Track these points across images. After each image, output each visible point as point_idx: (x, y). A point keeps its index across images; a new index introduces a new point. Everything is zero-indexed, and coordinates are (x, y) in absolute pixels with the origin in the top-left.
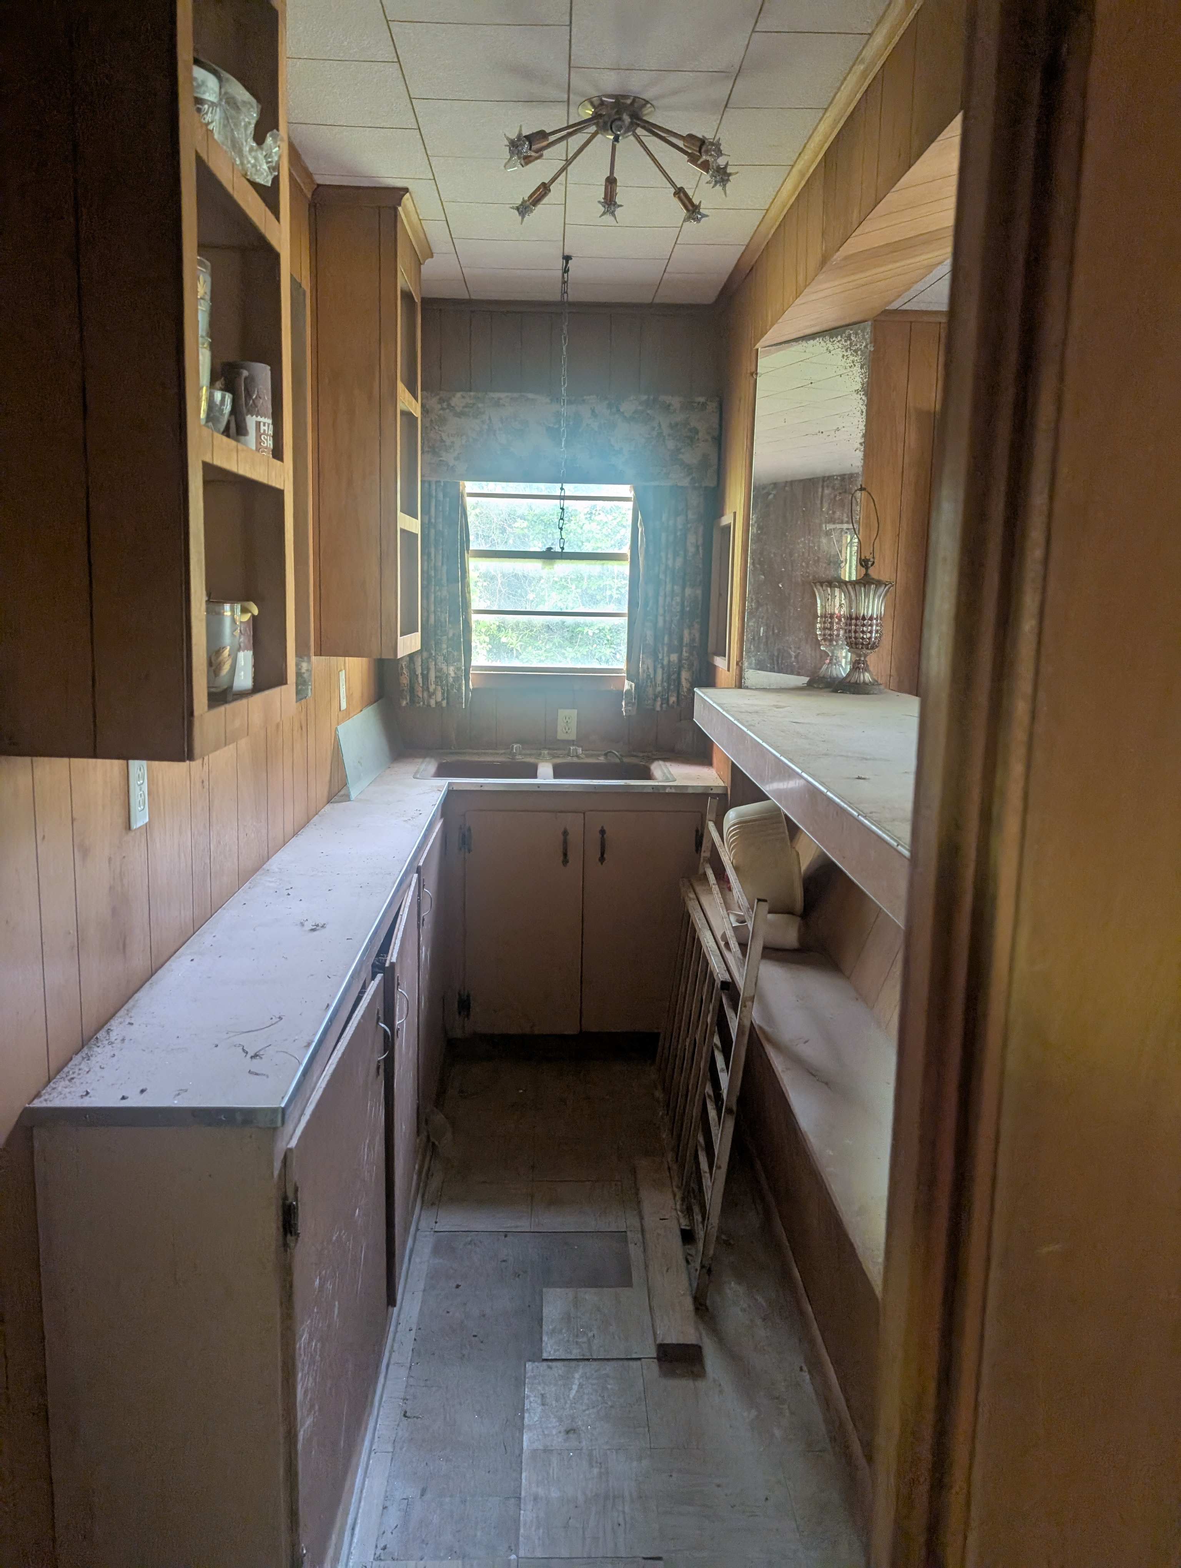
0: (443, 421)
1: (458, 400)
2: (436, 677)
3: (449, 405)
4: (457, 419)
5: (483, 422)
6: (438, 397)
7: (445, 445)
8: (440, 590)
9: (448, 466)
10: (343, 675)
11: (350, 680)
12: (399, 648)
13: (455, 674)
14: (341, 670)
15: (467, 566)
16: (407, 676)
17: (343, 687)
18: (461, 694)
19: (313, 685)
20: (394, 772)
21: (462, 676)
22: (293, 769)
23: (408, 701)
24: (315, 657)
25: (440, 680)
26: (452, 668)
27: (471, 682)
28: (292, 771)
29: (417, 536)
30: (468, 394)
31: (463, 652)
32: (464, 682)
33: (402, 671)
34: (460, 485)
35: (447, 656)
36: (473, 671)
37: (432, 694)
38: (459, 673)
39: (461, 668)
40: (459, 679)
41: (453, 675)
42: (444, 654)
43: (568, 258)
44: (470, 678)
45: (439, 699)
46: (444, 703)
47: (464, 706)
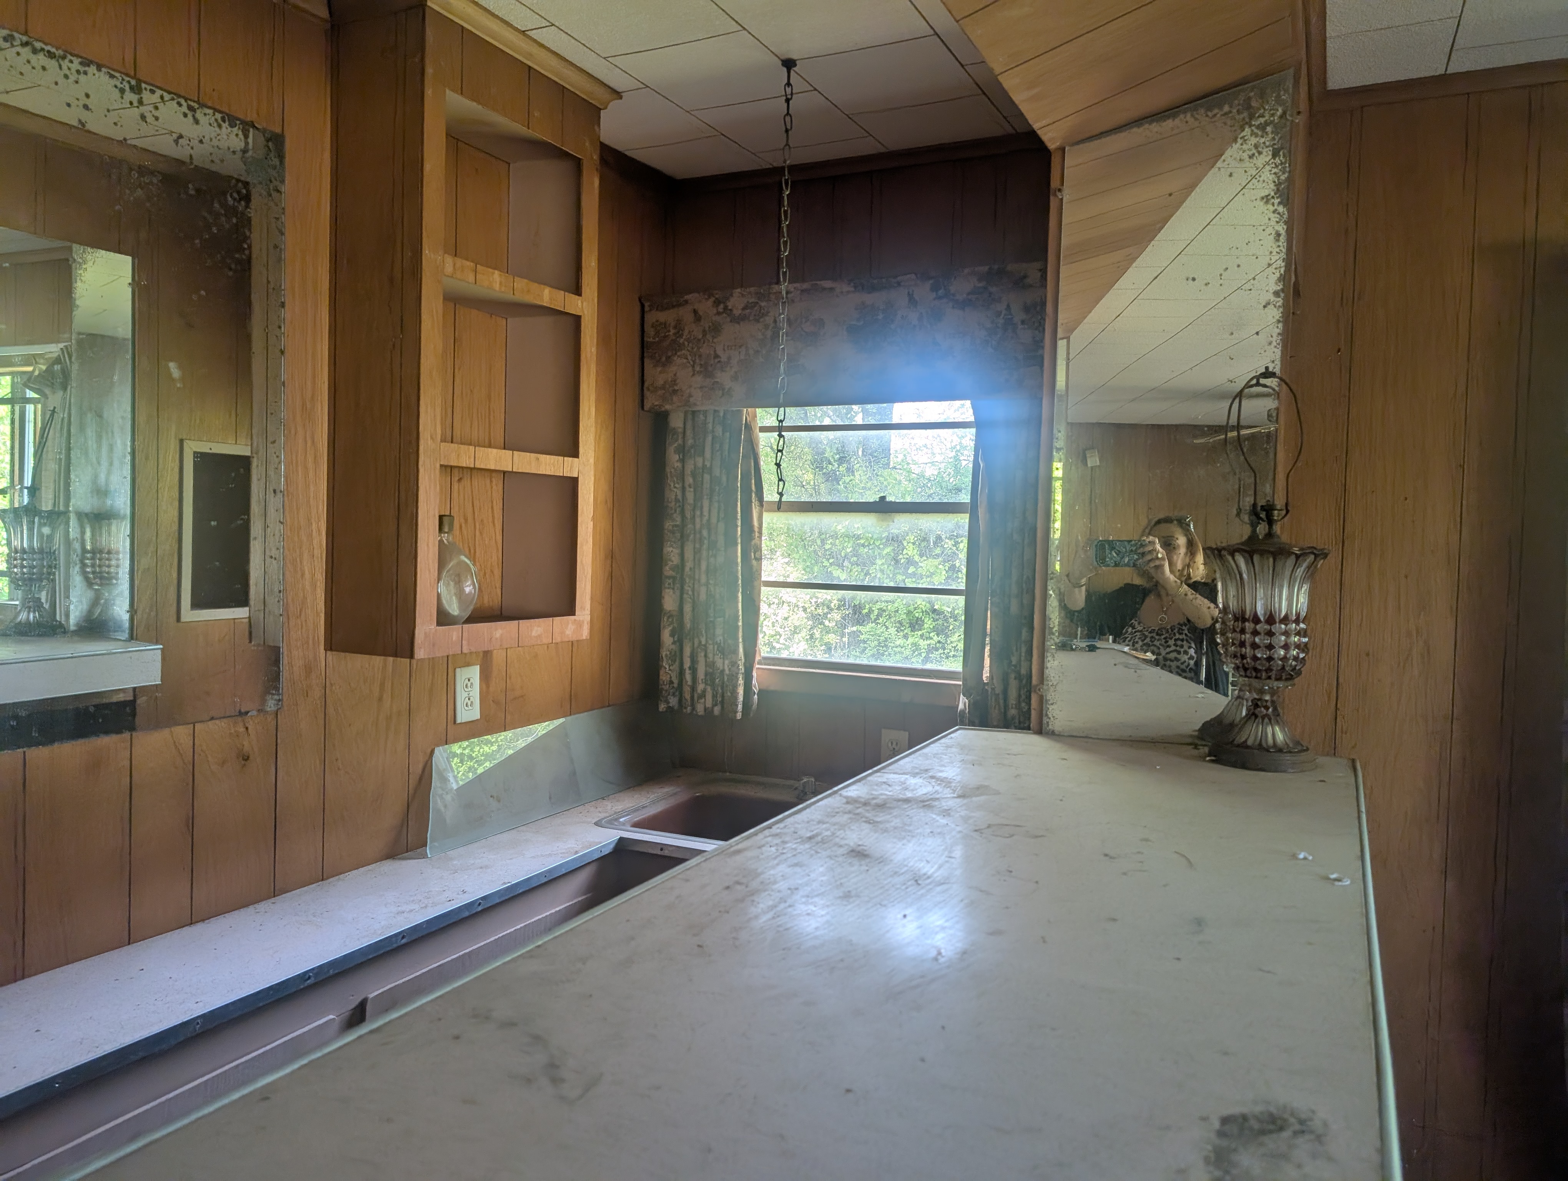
0: (716, 329)
1: (737, 301)
2: (706, 675)
3: (726, 308)
4: (737, 326)
5: (767, 327)
6: (713, 299)
7: (720, 362)
8: (715, 556)
9: (723, 389)
10: (474, 673)
11: (510, 678)
12: (420, 642)
13: (730, 670)
14: (468, 665)
15: (756, 523)
16: (670, 670)
17: (470, 689)
18: (736, 698)
19: (317, 693)
20: (592, 809)
21: (738, 674)
22: (190, 823)
23: (671, 705)
24: (329, 653)
25: (710, 677)
26: (727, 662)
27: (754, 681)
28: (188, 826)
29: (574, 481)
30: (748, 290)
31: (741, 640)
32: (741, 681)
33: (661, 663)
34: (743, 415)
35: (722, 645)
36: (758, 664)
37: (700, 697)
38: (734, 669)
39: (736, 662)
40: (734, 677)
41: (727, 672)
42: (719, 642)
43: (789, 64)
44: (754, 674)
45: (709, 704)
46: (717, 710)
47: (739, 716)
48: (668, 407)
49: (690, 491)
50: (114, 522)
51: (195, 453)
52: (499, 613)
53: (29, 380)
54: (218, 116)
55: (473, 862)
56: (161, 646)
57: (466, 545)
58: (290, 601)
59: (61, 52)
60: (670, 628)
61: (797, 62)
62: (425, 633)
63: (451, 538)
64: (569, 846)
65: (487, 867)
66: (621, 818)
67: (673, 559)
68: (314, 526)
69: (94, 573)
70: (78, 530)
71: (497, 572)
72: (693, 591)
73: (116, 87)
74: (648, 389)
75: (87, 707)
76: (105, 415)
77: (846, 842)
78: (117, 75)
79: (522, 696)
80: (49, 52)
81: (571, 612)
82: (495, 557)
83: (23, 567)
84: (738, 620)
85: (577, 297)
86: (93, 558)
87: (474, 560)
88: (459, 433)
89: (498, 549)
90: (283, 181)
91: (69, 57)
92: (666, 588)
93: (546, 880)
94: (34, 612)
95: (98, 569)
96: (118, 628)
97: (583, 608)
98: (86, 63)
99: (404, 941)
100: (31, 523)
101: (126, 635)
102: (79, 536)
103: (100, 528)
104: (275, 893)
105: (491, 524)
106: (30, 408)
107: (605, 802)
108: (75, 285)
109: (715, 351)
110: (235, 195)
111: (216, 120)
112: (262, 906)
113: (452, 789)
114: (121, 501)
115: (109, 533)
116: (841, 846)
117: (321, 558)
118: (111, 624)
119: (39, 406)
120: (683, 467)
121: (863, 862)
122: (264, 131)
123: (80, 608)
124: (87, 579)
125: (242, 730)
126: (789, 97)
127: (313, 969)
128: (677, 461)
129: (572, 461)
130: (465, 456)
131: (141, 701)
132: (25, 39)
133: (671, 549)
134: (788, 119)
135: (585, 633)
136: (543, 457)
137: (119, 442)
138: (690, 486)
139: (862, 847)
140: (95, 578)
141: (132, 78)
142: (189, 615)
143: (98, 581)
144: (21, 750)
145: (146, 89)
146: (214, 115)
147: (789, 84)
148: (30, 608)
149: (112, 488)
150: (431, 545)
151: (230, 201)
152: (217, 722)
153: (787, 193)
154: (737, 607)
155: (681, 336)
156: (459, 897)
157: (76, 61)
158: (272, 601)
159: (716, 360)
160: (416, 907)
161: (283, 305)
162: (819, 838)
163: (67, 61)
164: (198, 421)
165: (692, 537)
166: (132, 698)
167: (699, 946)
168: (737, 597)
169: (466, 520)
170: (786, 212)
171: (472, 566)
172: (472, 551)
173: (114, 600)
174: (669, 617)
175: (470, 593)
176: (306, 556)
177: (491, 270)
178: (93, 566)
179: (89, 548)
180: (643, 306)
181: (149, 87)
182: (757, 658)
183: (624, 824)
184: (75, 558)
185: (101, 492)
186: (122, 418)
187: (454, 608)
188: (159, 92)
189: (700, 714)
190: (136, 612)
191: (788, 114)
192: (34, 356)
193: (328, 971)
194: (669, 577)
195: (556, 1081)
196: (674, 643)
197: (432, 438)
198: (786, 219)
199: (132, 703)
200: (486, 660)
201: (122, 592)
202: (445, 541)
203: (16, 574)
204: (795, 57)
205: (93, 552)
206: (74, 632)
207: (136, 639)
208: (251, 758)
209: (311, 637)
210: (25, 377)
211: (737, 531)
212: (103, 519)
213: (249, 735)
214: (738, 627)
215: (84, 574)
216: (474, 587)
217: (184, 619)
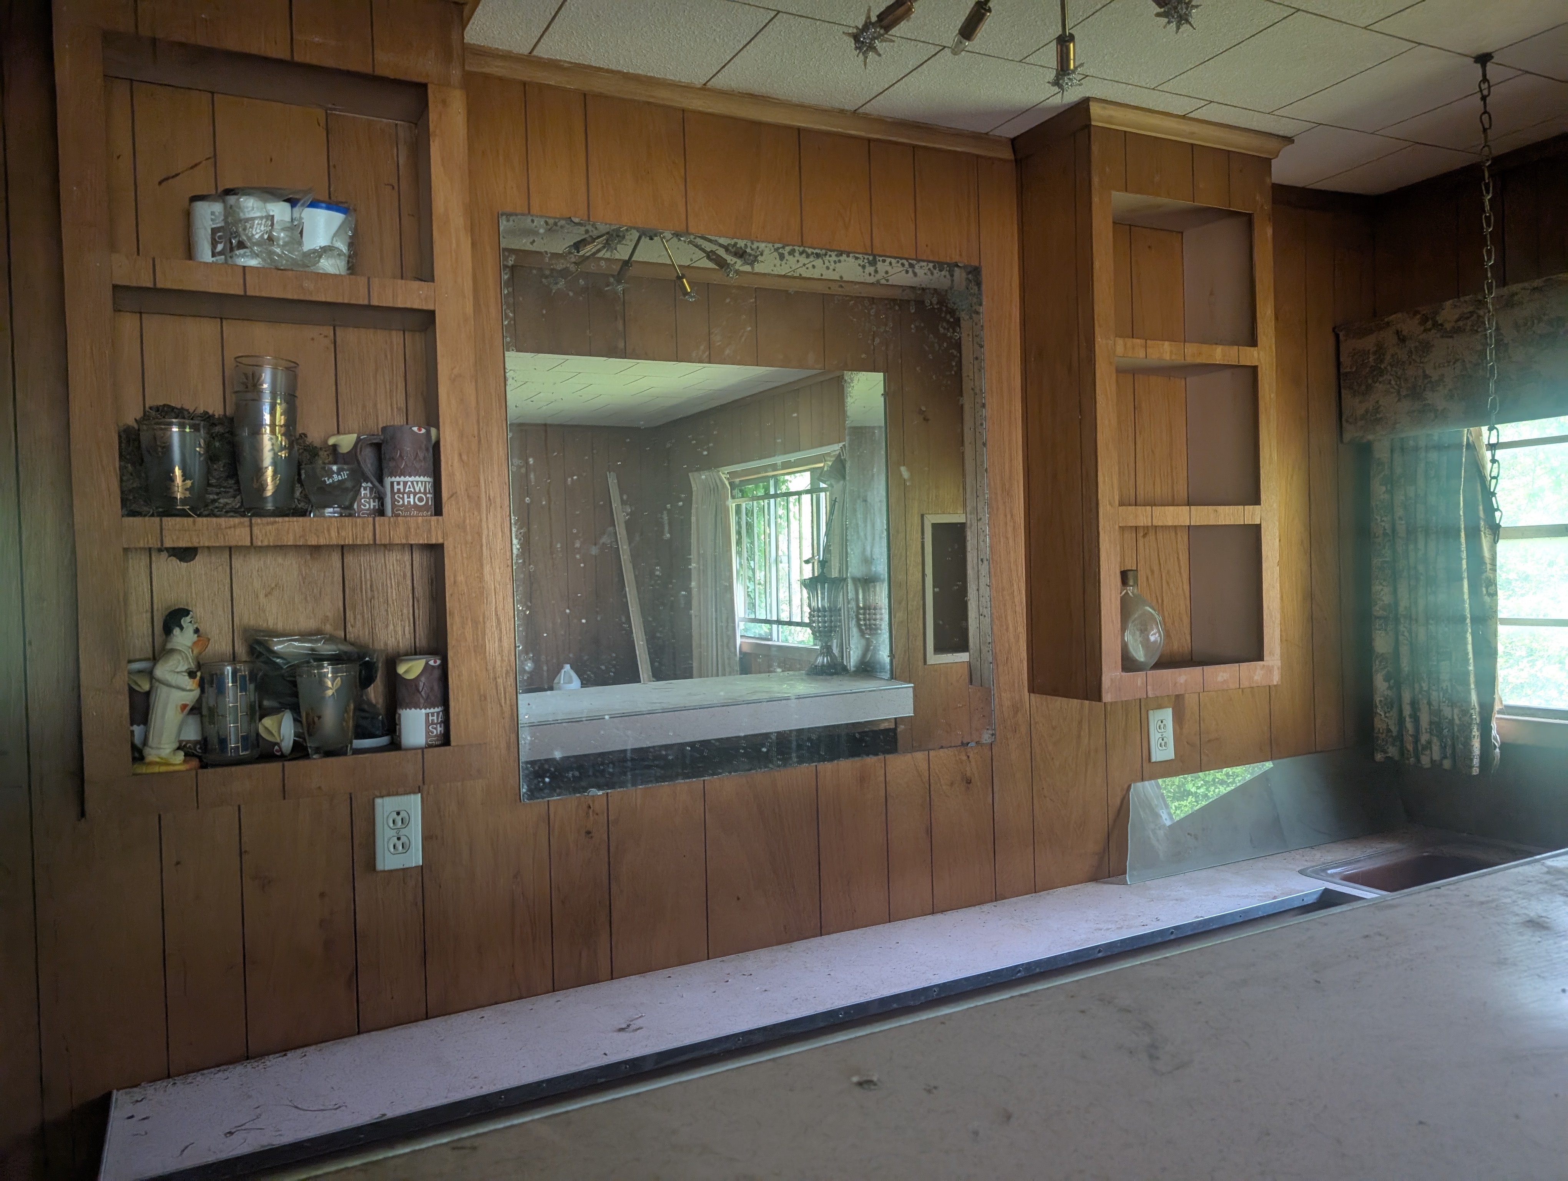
0: (1426, 347)
1: (1449, 313)
2: (1431, 723)
3: (1435, 323)
5: (1488, 336)
6: (1419, 316)
7: (1430, 382)
8: (1435, 593)
10: (1167, 715)
11: (1204, 720)
12: (1107, 687)
13: (1460, 719)
14: (1160, 707)
15: (1487, 554)
16: (1386, 717)
17: (1163, 730)
18: (1470, 751)
19: (1024, 729)
20: (1298, 857)
21: (1471, 724)
22: (929, 831)
23: (1390, 755)
24: (1032, 695)
25: (1436, 726)
26: (1456, 711)
27: (1494, 732)
28: (928, 834)
29: (1257, 528)
30: (1462, 299)
31: (1473, 686)
32: (1476, 732)
33: (1375, 710)
34: (1463, 436)
35: (1449, 691)
36: (1499, 712)
37: (1425, 748)
38: (1466, 718)
39: (1468, 712)
40: (1466, 728)
41: (1457, 721)
42: (1445, 688)
43: (1483, 59)
44: (1494, 725)
45: (1436, 756)
46: (1447, 764)
47: (1475, 771)
48: (1371, 437)
49: (1401, 524)
50: (878, 584)
51: (932, 524)
52: (1190, 658)
53: (821, 475)
54: (931, 265)
55: (1168, 893)
56: (912, 685)
57: (1154, 596)
58: (997, 651)
59: (824, 251)
60: (1384, 672)
61: (1493, 55)
62: (1112, 680)
63: (1135, 591)
64: (1268, 890)
65: (1182, 900)
66: (1329, 869)
67: (1384, 598)
68: (1015, 586)
69: (865, 625)
70: (854, 592)
71: (1186, 620)
72: (1410, 632)
73: (859, 265)
74: (1347, 421)
75: (854, 734)
76: (869, 500)
77: (1526, 912)
78: (860, 256)
79: (1217, 739)
80: (817, 254)
81: (1260, 658)
82: (1183, 605)
83: (819, 622)
84: (1468, 664)
85: (1252, 349)
86: (864, 614)
87: (1161, 611)
88: (1142, 492)
89: (1185, 598)
90: (981, 305)
91: (829, 253)
92: (1376, 629)
93: (1241, 920)
94: (827, 656)
95: (868, 622)
96: (882, 670)
97: (1271, 653)
98: (840, 253)
99: (1100, 955)
100: (823, 588)
101: (887, 676)
102: (854, 597)
103: (869, 590)
104: (997, 897)
105: (1178, 574)
106: (822, 495)
107: (1314, 852)
108: (846, 400)
109: (1424, 372)
110: (945, 324)
111: (929, 269)
112: (986, 907)
113: (1164, 825)
114: (881, 567)
115: (875, 593)
116: (1518, 915)
117: (1022, 614)
118: (878, 666)
119: (828, 493)
120: (1392, 498)
121: (1538, 933)
122: (965, 267)
123: (857, 654)
124: (861, 630)
125: (965, 758)
126: (1485, 92)
127: (1023, 964)
128: (1384, 493)
129: (1253, 510)
130: (1142, 516)
131: (901, 728)
132: (801, 249)
133: (1381, 587)
134: (1485, 117)
135: (1276, 679)
136: (1221, 508)
137: (879, 521)
138: (1400, 518)
139: (1543, 919)
140: (866, 629)
141: (869, 255)
142: (934, 659)
143: (868, 631)
144: (814, 764)
145: (879, 261)
146: (928, 265)
147: (1485, 79)
148: (824, 653)
149: (874, 557)
150: (1113, 600)
151: (942, 330)
152: (946, 750)
153: (1489, 197)
154: (1466, 649)
155: (1382, 361)
156: (1153, 923)
157: (833, 254)
158: (985, 649)
159: (1426, 381)
160: (1113, 926)
161: (984, 405)
162: (1494, 905)
163: (827, 256)
164: (934, 498)
165: (1405, 574)
166: (894, 727)
167: (1316, 981)
168: (1466, 638)
169: (1152, 572)
170: (1488, 219)
171: (1157, 616)
172: (1160, 601)
173: (879, 646)
174: (1380, 662)
175: (1155, 642)
176: (1009, 612)
177: (1161, 342)
178: (865, 620)
179: (861, 605)
180: (1337, 336)
181: (881, 259)
182: (1497, 707)
183: (1332, 875)
184: (853, 614)
185: (868, 561)
186: (880, 501)
187: (1139, 654)
188: (888, 260)
189: (1426, 767)
190: (894, 657)
191: (1485, 112)
192: (824, 455)
193: (1035, 969)
194: (1379, 618)
195: (1151, 1057)
196: (1390, 688)
197: (1110, 504)
198: (1489, 226)
199: (894, 730)
200: (1178, 704)
201: (884, 641)
202: (1131, 594)
203: (815, 627)
204: (1488, 50)
205: (864, 608)
206: (854, 671)
207: (896, 679)
208: (973, 781)
209: (1016, 681)
210: (819, 471)
211: (1461, 564)
212: (870, 582)
213: (970, 762)
214: (1467, 673)
215: (859, 626)
216: (1160, 635)
217: (929, 662)
